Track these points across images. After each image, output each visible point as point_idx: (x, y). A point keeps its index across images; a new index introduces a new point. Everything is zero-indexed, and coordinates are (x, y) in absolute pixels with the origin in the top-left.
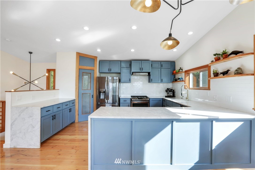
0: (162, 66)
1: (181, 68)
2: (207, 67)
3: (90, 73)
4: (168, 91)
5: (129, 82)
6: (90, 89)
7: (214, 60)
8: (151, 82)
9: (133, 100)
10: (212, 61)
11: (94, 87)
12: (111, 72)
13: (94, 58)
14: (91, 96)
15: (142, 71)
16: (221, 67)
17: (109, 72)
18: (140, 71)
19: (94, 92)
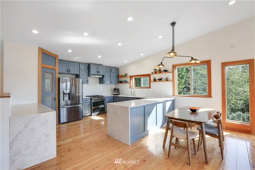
0: (111, 71)
1: (126, 74)
2: (149, 75)
3: (52, 73)
4: (116, 90)
5: (87, 83)
6: (52, 91)
7: (154, 73)
8: (104, 83)
9: (93, 99)
10: (152, 73)
11: (56, 88)
12: (69, 73)
13: (55, 57)
14: (53, 99)
15: (99, 74)
16: (158, 76)
17: (68, 73)
18: (97, 74)
19: (56, 94)
